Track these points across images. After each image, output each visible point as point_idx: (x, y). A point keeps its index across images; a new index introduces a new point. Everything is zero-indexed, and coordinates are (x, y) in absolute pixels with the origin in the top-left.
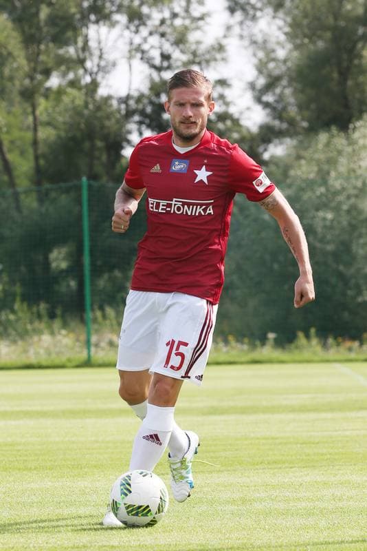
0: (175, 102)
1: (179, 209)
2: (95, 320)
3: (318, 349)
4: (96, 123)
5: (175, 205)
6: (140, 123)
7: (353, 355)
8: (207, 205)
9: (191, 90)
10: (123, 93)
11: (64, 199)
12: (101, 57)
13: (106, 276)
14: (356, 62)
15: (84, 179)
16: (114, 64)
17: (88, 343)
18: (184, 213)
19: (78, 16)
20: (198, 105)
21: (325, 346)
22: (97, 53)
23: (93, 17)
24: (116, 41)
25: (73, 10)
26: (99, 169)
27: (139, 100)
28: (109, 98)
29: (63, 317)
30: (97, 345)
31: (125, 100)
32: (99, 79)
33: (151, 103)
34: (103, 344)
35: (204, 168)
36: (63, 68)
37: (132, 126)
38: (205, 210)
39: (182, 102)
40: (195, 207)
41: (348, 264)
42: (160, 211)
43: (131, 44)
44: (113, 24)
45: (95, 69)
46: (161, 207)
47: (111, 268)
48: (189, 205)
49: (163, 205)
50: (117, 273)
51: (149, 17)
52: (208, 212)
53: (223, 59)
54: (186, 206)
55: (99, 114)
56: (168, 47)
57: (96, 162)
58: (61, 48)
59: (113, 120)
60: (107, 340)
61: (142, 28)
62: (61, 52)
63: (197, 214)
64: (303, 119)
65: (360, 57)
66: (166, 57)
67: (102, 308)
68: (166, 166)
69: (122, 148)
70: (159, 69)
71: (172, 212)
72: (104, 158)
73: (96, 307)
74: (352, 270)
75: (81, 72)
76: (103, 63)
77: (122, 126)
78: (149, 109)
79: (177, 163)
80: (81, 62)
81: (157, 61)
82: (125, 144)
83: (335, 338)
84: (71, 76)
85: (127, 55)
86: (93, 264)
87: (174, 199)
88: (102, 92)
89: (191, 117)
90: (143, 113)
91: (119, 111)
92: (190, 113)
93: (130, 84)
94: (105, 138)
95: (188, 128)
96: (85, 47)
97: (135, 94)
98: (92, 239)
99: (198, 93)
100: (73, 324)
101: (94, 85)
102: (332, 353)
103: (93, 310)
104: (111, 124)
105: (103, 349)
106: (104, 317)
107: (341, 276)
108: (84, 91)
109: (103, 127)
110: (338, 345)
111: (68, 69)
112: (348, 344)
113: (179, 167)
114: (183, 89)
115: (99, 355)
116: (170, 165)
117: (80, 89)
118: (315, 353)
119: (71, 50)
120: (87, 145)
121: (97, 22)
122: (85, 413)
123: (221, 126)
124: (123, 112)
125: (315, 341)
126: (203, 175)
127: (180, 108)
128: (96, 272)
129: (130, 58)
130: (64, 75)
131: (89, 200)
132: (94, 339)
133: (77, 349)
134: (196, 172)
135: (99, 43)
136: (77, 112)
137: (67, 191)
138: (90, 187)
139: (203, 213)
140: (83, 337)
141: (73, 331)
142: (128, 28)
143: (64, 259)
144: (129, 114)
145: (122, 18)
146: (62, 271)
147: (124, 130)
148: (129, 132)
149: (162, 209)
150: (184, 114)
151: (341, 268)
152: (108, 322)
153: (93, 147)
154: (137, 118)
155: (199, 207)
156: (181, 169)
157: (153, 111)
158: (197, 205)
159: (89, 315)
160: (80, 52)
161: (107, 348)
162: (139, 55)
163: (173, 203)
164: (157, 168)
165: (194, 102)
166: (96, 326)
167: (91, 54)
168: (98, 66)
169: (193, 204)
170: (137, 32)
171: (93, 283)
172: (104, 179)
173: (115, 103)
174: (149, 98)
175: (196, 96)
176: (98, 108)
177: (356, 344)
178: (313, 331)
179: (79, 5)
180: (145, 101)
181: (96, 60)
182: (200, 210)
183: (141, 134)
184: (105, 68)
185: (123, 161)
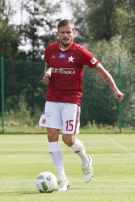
0: (61, 32)
1: (62, 72)
2: (6, 115)
3: (96, 128)
4: (8, 35)
5: (61, 70)
6: (25, 36)
7: (110, 131)
8: (73, 70)
9: (66, 27)
10: (19, 24)
12: (10, 9)
13: (10, 97)
14: (113, 13)
15: (2, 58)
16: (15, 12)
17: (3, 124)
18: (64, 73)
20: (69, 32)
21: (99, 127)
22: (8, 7)
24: (16, 3)
26: (8, 54)
27: (25, 26)
28: (13, 25)
30: (6, 125)
31: (20, 26)
32: (9, 18)
33: (30, 28)
34: (9, 125)
35: (72, 56)
37: (22, 37)
38: (72, 72)
39: (63, 31)
40: (68, 71)
41: (109, 94)
42: (55, 72)
43: (22, 4)
45: (7, 14)
46: (55, 71)
47: (13, 94)
48: (66, 70)
49: (56, 70)
50: (15, 96)
52: (73, 73)
53: (60, 11)
54: (65, 71)
55: (9, 32)
56: (37, 6)
57: (7, 51)
59: (14, 35)
60: (10, 123)
63: (69, 74)
64: (92, 36)
65: (115, 11)
66: (36, 9)
67: (9, 111)
68: (57, 56)
69: (18, 46)
70: (33, 14)
71: (60, 73)
72: (11, 50)
73: (7, 110)
74: (110, 97)
75: (2, 15)
76: (11, 12)
77: (18, 37)
78: (29, 30)
79: (61, 55)
80: (2, 11)
81: (33, 11)
82: (19, 44)
83: (103, 124)
85: (21, 8)
86: (5, 92)
87: (60, 68)
89: (67, 37)
90: (26, 32)
91: (17, 31)
92: (67, 36)
93: (22, 20)
94: (11, 42)
95: (66, 41)
96: (4, 5)
97: (24, 24)
98: (5, 83)
99: (69, 28)
101: (7, 20)
102: (102, 130)
103: (5, 111)
105: (9, 127)
106: (10, 114)
107: (105, 99)
108: (3, 22)
109: (10, 37)
110: (104, 127)
112: (108, 126)
113: (62, 56)
114: (63, 27)
115: (7, 129)
116: (59, 55)
117: (1, 22)
118: (95, 130)
120: (4, 44)
124: (19, 31)
125: (94, 125)
126: (71, 59)
127: (63, 34)
128: (7, 96)
129: (22, 9)
131: (4, 67)
132: (5, 123)
134: (69, 58)
135: (9, 3)
138: (5, 61)
139: (71, 73)
140: (1, 122)
144: (21, 32)
147: (19, 39)
148: (21, 40)
149: (56, 72)
150: (64, 36)
151: (105, 96)
152: (11, 116)
153: (6, 45)
154: (24, 34)
155: (70, 71)
156: (63, 57)
157: (31, 31)
158: (69, 70)
159: (3, 113)
160: (2, 7)
161: (11, 126)
162: (25, 9)
163: (60, 69)
165: (67, 31)
166: (6, 118)
167: (6, 7)
168: (9, 12)
169: (68, 70)
171: (5, 101)
172: (11, 58)
173: (15, 28)
174: (29, 26)
175: (68, 29)
176: (8, 30)
177: (111, 127)
178: (94, 121)
180: (28, 27)
181: (8, 10)
182: (70, 72)
183: (26, 40)
184: (11, 14)
185: (18, 51)
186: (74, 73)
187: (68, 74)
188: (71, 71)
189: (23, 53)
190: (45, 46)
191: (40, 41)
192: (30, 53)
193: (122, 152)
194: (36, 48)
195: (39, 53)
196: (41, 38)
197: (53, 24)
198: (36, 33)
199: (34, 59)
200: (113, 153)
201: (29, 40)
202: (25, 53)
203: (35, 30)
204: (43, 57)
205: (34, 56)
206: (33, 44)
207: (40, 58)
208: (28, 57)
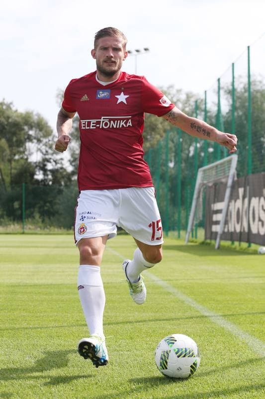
0: (101, 47)
1: (106, 124)
2: (26, 222)
4: (27, 169)
8: (128, 120)
10: (35, 161)
11: (18, 189)
12: (29, 151)
13: (29, 210)
15: (24, 184)
16: (33, 153)
17: (23, 228)
18: (111, 127)
19: (23, 140)
20: (117, 49)
23: (28, 140)
25: (22, 138)
26: (28, 181)
27: (39, 163)
28: (31, 162)
29: (17, 220)
31: (36, 163)
32: (29, 157)
33: (42, 164)
35: (122, 93)
36: (19, 154)
37: (37, 170)
38: (126, 123)
39: (106, 46)
40: (119, 121)
42: (91, 128)
43: (37, 148)
44: (33, 142)
45: (28, 154)
46: (92, 125)
47: (30, 208)
48: (114, 120)
49: (93, 123)
50: (32, 209)
51: (42, 141)
52: (128, 124)
54: (112, 122)
55: (28, 167)
56: (47, 149)
57: (27, 179)
60: (28, 227)
62: (19, 149)
63: (121, 127)
66: (47, 152)
67: (28, 219)
68: (93, 95)
69: (34, 175)
70: (45, 155)
71: (101, 127)
72: (29, 178)
73: (26, 218)
75: (24, 155)
77: (34, 170)
79: (101, 92)
80: (24, 152)
81: (44, 152)
84: (21, 156)
86: (25, 207)
87: (103, 117)
88: (29, 160)
89: (112, 57)
90: (40, 166)
91: (33, 166)
93: (37, 158)
94: (29, 173)
95: (110, 65)
96: (25, 148)
97: (38, 161)
98: (25, 200)
100: (19, 223)
101: (27, 159)
104: (31, 169)
105: (27, 230)
108: (24, 160)
109: (29, 170)
113: (103, 95)
116: (96, 94)
119: (21, 149)
120: (25, 174)
121: (28, 142)
123: (61, 171)
126: (122, 98)
128: (26, 209)
129: (37, 151)
130: (19, 156)
131: (25, 190)
132: (25, 227)
133: (20, 229)
134: (117, 96)
136: (23, 166)
137: (19, 187)
138: (25, 186)
139: (125, 126)
140: (22, 226)
141: (19, 225)
142: (37, 143)
143: (18, 205)
144: (36, 166)
145: (35, 141)
146: (17, 208)
149: (93, 126)
152: (29, 222)
154: (38, 168)
155: (122, 121)
156: (105, 96)
157: (43, 166)
158: (120, 119)
159: (24, 220)
160: (24, 150)
161: (29, 229)
162: (40, 151)
163: (102, 120)
164: (85, 98)
167: (27, 150)
169: (117, 120)
170: (39, 145)
171: (25, 212)
172: (29, 184)
173: (33, 164)
174: (42, 162)
175: (116, 43)
176: (28, 165)
182: (122, 123)
183: (39, 172)
184: (31, 154)
185: (34, 179)
186: (131, 124)
187: (118, 127)
188: (125, 121)
189: (37, 181)
190: (52, 176)
191: (49, 173)
192: (42, 181)
194: (46, 177)
195: (48, 181)
196: (50, 170)
197: (57, 162)
198: (46, 168)
199: (45, 185)
201: (41, 172)
202: (39, 180)
203: (45, 165)
204: (51, 183)
205: (45, 183)
206: (44, 175)
207: (48, 184)
208: (41, 184)
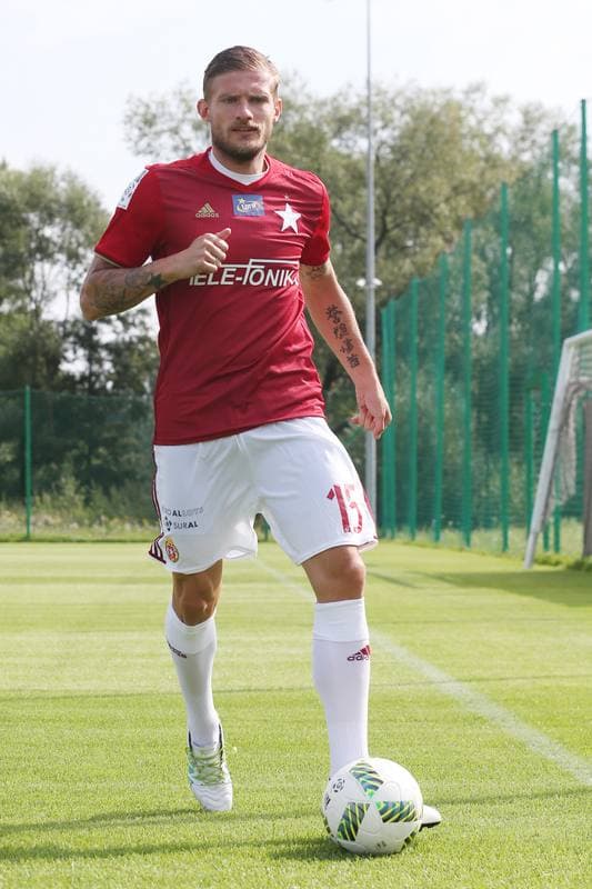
0: (221, 96)
1: (257, 277)
2: (34, 504)
4: (39, 342)
5: (252, 270)
6: (75, 343)
9: (246, 74)
10: (61, 319)
11: (11, 403)
12: (44, 288)
13: (44, 467)
15: (28, 388)
16: (55, 294)
17: (27, 523)
18: (266, 283)
19: (26, 255)
20: (260, 99)
22: (41, 285)
23: (38, 256)
24: (57, 276)
25: (22, 250)
26: (40, 380)
27: (75, 323)
28: (50, 322)
29: (7, 499)
30: (34, 524)
31: (63, 324)
32: (42, 306)
33: (84, 326)
34: (40, 524)
35: (288, 206)
36: (13, 296)
37: (67, 345)
38: (293, 277)
39: (233, 94)
40: (283, 271)
42: (222, 283)
43: (69, 278)
44: (55, 262)
45: (39, 298)
46: (225, 276)
47: (49, 461)
49: (228, 273)
50: (54, 466)
51: (84, 257)
54: (270, 272)
55: (42, 335)
57: (38, 374)
58: (11, 279)
59: (53, 341)
60: (43, 520)
61: (78, 266)
62: (12, 283)
63: (285, 284)
67: (40, 495)
69: (59, 362)
71: (244, 284)
72: (45, 371)
73: (35, 492)
75: (27, 300)
76: (45, 293)
77: (60, 345)
78: (82, 332)
80: (28, 292)
82: (62, 360)
84: (19, 303)
85: (66, 286)
86: (33, 457)
87: (251, 261)
88: (45, 316)
90: (77, 335)
91: (58, 332)
93: (67, 310)
94: (45, 354)
95: (246, 138)
96: (32, 279)
97: (72, 320)
98: (33, 437)
100: (15, 506)
101: (37, 313)
103: (32, 494)
104: (51, 343)
105: (39, 528)
106: (41, 501)
108: (29, 316)
109: (44, 345)
111: (17, 298)
114: (234, 74)
115: (36, 532)
117: (26, 314)
119: (20, 283)
120: (30, 360)
121: (41, 260)
122: (23, 580)
123: (141, 347)
124: (61, 334)
127: (229, 106)
128: (36, 464)
129: (68, 289)
130: (14, 303)
131: (32, 406)
132: (32, 519)
133: (18, 527)
134: (279, 213)
135: (43, 276)
136: (24, 333)
137: (14, 397)
138: (32, 394)
139: (291, 283)
140: (23, 518)
141: (16, 512)
142: (67, 265)
143: (10, 453)
144: (66, 335)
145: (62, 257)
146: (8, 463)
147: (61, 350)
148: (66, 350)
149: (228, 279)
150: (237, 115)
152: (44, 505)
153: (36, 362)
154: (71, 339)
155: (288, 272)
157: (86, 333)
158: (286, 267)
159: (29, 499)
160: (28, 285)
161: (44, 526)
162: (75, 288)
163: (249, 266)
164: (207, 211)
165: (253, 94)
166: (34, 509)
167: (36, 285)
168: (42, 295)
169: (281, 267)
170: (74, 268)
171: (33, 473)
172: (44, 388)
173: (54, 326)
174: (82, 323)
176: (41, 329)
179: (27, 246)
180: (80, 325)
181: (40, 290)
182: (288, 277)
183: (75, 352)
184: (47, 298)
185: (60, 374)
187: (280, 285)
189: (69, 378)
190: (115, 364)
191: (104, 354)
192: (84, 378)
193: (270, 580)
194: (95, 368)
195: (102, 378)
196: (107, 347)
197: (130, 320)
198: (95, 338)
199: (92, 391)
200: (251, 581)
201: (81, 352)
202: (73, 377)
203: (94, 331)
204: (109, 385)
205: (92, 385)
206: (90, 360)
207: (104, 388)
208: (79, 386)
